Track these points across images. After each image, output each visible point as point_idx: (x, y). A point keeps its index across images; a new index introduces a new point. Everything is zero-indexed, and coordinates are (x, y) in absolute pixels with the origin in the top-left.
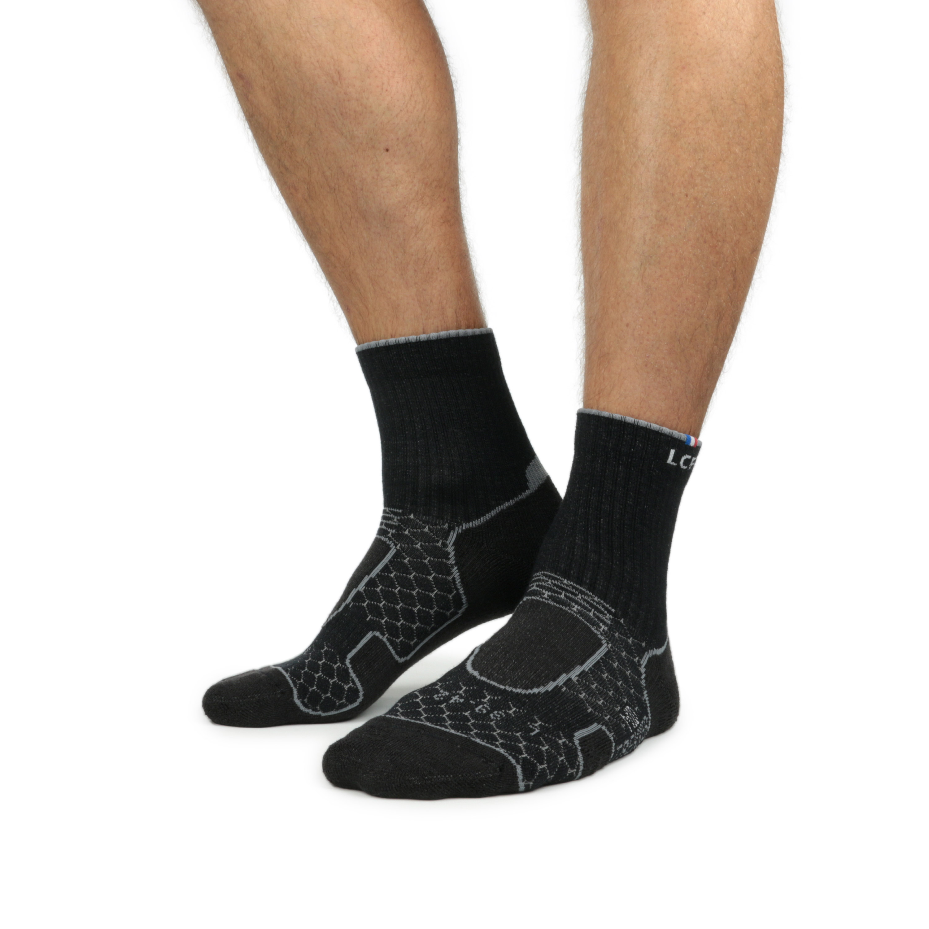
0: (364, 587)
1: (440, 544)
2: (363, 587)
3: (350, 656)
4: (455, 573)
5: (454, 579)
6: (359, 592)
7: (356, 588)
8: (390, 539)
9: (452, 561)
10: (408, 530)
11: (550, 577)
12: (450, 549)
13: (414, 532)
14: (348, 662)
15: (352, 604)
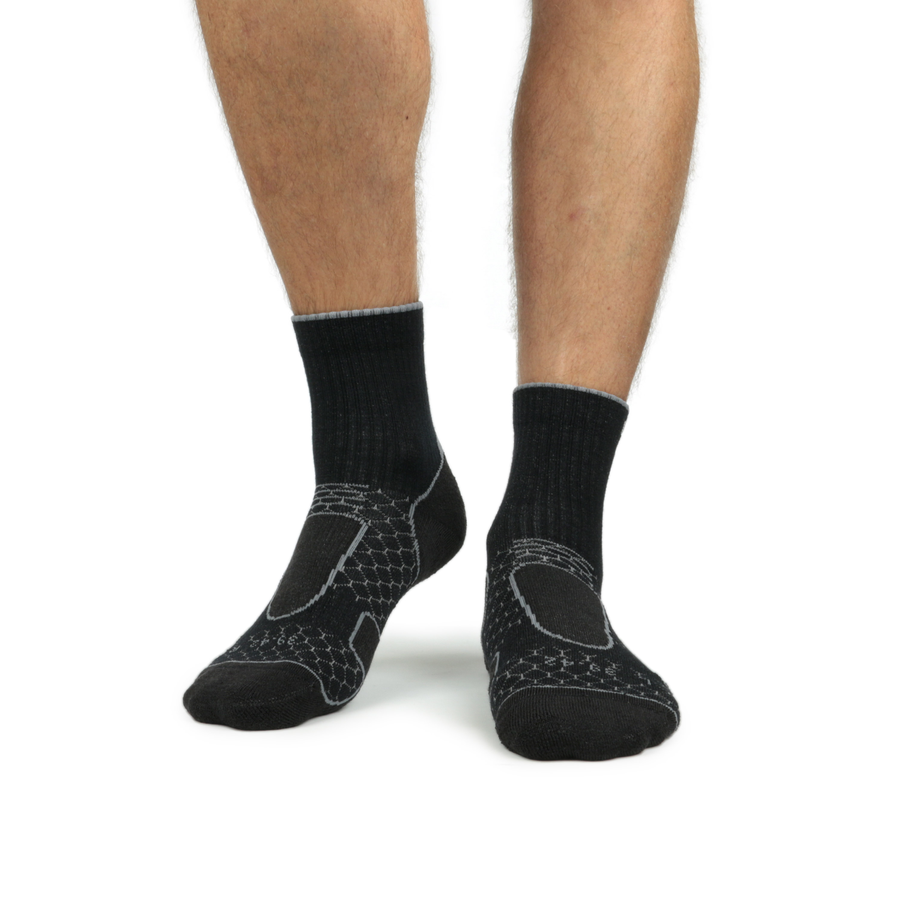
0: (344, 567)
1: (403, 518)
2: (342, 567)
3: (351, 639)
4: (415, 546)
5: (415, 551)
6: (339, 573)
7: (335, 569)
8: (358, 516)
9: (413, 535)
10: (376, 505)
11: (543, 543)
12: (411, 522)
13: (382, 508)
14: (351, 646)
15: (336, 585)
